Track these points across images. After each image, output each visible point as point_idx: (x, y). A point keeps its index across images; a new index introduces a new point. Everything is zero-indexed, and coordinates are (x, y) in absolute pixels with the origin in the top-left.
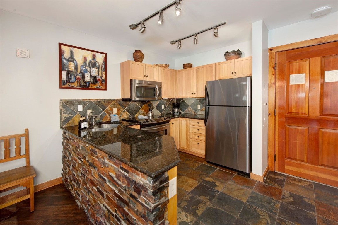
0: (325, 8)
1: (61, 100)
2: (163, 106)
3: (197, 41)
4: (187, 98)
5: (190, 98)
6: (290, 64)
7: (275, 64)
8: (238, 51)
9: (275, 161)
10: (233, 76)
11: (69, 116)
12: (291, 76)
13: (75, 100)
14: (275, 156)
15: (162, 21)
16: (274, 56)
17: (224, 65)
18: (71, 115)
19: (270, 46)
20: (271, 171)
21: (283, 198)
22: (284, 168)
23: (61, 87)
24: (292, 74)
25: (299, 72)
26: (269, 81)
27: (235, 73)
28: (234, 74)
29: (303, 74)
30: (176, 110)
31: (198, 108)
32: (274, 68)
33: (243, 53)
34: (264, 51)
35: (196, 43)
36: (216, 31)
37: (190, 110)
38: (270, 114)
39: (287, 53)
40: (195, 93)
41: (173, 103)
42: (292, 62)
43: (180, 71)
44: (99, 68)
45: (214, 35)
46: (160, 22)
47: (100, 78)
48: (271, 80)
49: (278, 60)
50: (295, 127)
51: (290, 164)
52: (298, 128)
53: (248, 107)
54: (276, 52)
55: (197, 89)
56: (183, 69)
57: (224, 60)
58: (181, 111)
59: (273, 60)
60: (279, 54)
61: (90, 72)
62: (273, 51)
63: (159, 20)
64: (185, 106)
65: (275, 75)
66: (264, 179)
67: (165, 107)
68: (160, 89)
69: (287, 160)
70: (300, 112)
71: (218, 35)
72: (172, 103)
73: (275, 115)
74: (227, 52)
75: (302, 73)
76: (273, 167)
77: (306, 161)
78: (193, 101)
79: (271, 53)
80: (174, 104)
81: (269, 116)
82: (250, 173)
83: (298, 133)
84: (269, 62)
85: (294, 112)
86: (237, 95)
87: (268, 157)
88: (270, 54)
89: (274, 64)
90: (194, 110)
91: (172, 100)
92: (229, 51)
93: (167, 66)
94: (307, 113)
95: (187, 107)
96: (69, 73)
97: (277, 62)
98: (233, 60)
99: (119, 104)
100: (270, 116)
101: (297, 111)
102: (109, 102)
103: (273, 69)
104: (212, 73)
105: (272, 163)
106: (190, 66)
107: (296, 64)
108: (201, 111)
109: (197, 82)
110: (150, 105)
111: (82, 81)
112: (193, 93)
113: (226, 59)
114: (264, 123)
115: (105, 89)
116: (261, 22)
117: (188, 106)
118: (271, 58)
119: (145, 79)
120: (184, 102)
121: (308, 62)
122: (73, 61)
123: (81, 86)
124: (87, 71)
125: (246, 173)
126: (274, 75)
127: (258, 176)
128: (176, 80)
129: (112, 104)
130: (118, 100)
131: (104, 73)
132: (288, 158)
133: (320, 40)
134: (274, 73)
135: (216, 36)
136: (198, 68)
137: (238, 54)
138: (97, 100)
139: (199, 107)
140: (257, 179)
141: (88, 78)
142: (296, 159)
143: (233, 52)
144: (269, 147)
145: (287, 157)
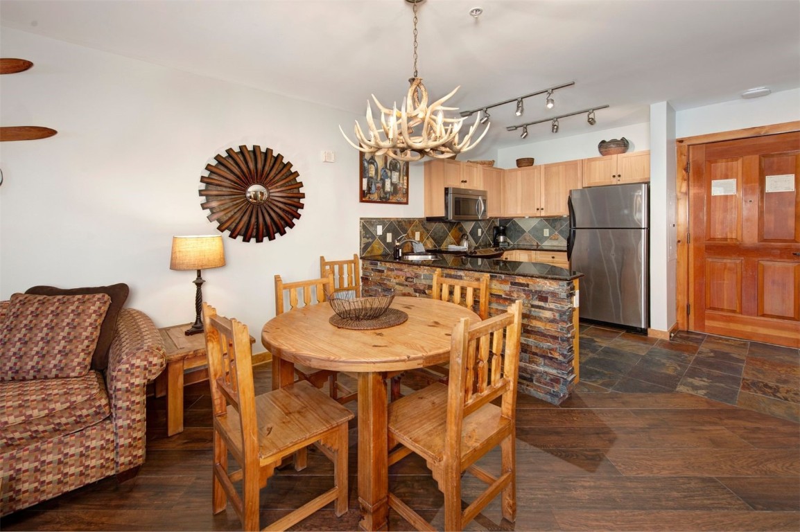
0: (761, 89)
1: (361, 219)
2: (480, 231)
3: (557, 129)
4: (524, 217)
5: (530, 217)
6: (712, 165)
7: (687, 164)
8: (623, 139)
9: (688, 314)
10: (614, 181)
11: (368, 241)
12: (714, 182)
13: (374, 219)
14: (688, 307)
15: (522, 112)
16: (685, 151)
17: (597, 162)
18: (370, 240)
19: (679, 136)
20: (682, 329)
21: (699, 353)
22: (704, 325)
23: (362, 201)
24: (716, 178)
25: (726, 177)
26: (678, 189)
27: (619, 176)
28: (617, 178)
29: (732, 180)
30: (501, 239)
31: (545, 235)
32: (686, 169)
33: (633, 144)
34: (669, 142)
35: (556, 132)
36: (591, 116)
37: (528, 238)
38: (679, 241)
39: (706, 148)
40: (542, 209)
41: (494, 227)
42: (716, 162)
43: (511, 171)
44: (400, 172)
45: (589, 122)
46: (518, 114)
47: (401, 186)
48: (681, 187)
49: (693, 158)
50: (721, 261)
51: (712, 318)
52: (725, 261)
53: (644, 229)
54: (689, 146)
55: (547, 202)
56: (516, 167)
57: (597, 154)
58: (509, 241)
59: (684, 158)
60: (693, 148)
61: (391, 178)
62: (683, 144)
63: (517, 111)
64: (518, 231)
65: (688, 180)
66: (671, 336)
67: (482, 232)
68: (485, 201)
69: (708, 312)
70: (729, 237)
71: (595, 122)
72: (492, 227)
73: (688, 242)
74: (603, 142)
75: (731, 178)
76: (686, 324)
77: (738, 311)
78: (534, 223)
79: (681, 146)
80: (497, 228)
81: (677, 244)
82: (649, 329)
83: (725, 268)
84: (678, 160)
85: (720, 237)
86: (626, 212)
87: (677, 309)
88: (679, 148)
89: (685, 163)
90: (537, 238)
91: (493, 222)
92: (607, 140)
93: (491, 163)
94: (739, 239)
95: (522, 234)
96: (370, 179)
97: (690, 161)
98: (614, 156)
99: (422, 225)
100: (679, 244)
101: (724, 236)
102: (410, 222)
103: (684, 172)
104: (576, 174)
105: (683, 317)
106: (530, 162)
107: (721, 165)
108: (551, 239)
109: (546, 190)
110: (461, 229)
111: (382, 190)
112: (538, 209)
113: (601, 152)
114: (669, 254)
115: (407, 203)
116: (663, 105)
117: (523, 232)
118: (680, 153)
119: (463, 186)
120: (515, 224)
121: (740, 161)
122: (373, 163)
123: (381, 198)
124: (387, 177)
125: (641, 328)
126: (685, 180)
127: (661, 332)
128: (504, 186)
129: (414, 226)
130: (420, 220)
131: (405, 178)
132: (711, 308)
133: (758, 130)
134: (686, 177)
135: (592, 124)
136: (548, 167)
137: (623, 145)
138: (397, 219)
139: (546, 232)
140: (659, 336)
141: (388, 187)
142: (722, 310)
143: (614, 141)
144: (677, 292)
145: (709, 307)
